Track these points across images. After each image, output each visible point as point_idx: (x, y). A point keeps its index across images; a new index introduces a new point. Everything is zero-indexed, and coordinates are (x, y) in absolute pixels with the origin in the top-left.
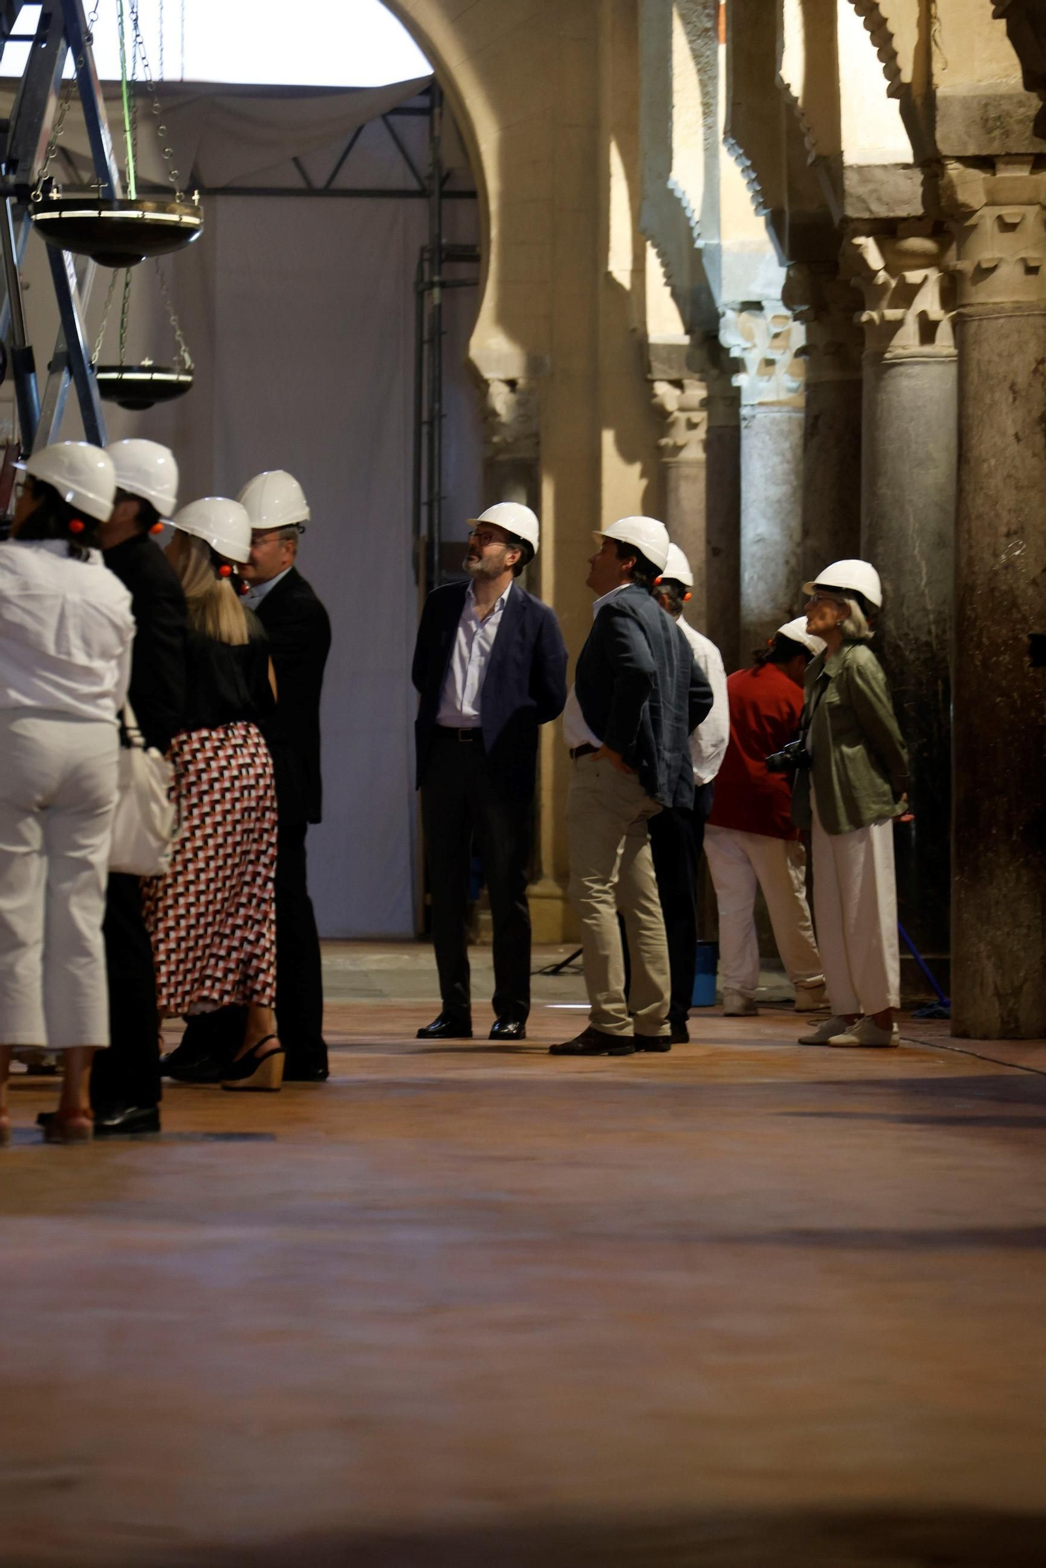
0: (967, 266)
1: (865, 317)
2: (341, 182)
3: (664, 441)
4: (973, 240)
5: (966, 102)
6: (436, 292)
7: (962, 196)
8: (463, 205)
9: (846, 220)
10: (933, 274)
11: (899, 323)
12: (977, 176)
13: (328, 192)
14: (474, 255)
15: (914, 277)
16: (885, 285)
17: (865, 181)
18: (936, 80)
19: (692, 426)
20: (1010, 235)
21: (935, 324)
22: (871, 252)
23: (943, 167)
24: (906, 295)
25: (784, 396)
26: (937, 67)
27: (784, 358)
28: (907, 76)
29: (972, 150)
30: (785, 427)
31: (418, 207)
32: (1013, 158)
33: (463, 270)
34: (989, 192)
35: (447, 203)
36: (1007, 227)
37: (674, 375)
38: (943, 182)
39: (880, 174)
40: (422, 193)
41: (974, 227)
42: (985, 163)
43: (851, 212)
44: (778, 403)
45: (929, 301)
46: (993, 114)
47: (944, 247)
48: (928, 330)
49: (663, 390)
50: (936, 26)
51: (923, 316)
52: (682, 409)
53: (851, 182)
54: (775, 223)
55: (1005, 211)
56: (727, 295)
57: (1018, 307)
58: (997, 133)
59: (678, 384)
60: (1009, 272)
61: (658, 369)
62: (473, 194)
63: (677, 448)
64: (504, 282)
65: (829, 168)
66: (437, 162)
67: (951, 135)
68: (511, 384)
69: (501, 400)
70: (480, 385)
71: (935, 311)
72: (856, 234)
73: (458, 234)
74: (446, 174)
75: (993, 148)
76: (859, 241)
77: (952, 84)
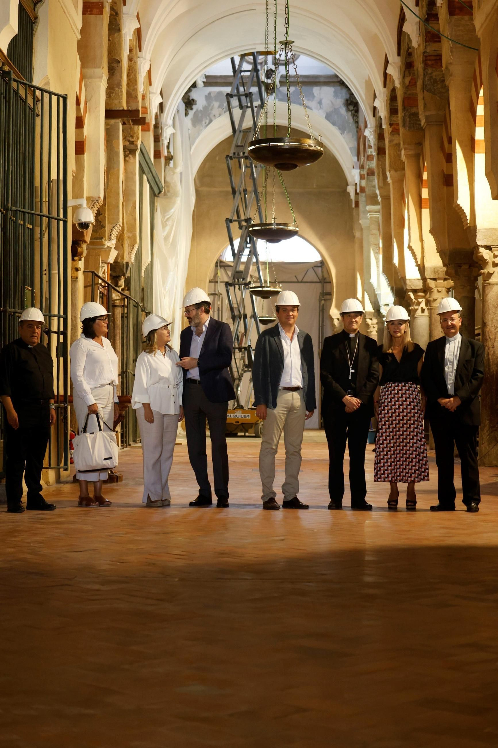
0: (431, 299)
1: (411, 308)
2: (304, 280)
3: (368, 330)
4: (432, 294)
5: (431, 268)
6: (323, 301)
7: (430, 286)
8: (328, 285)
9: (407, 289)
10: (424, 300)
11: (417, 309)
12: (433, 282)
13: (301, 282)
14: (330, 294)
15: (420, 300)
16: (415, 302)
17: (410, 282)
18: (425, 264)
19: (374, 327)
20: (439, 293)
21: (424, 309)
22: (412, 295)
23: (426, 280)
24: (419, 304)
26: (425, 261)
29: (432, 277)
31: (319, 285)
32: (440, 279)
33: (328, 297)
34: (436, 285)
35: (325, 284)
36: (439, 292)
37: (370, 318)
38: (427, 283)
39: (413, 281)
40: (320, 282)
41: (433, 292)
42: (435, 279)
43: (408, 288)
45: (423, 305)
46: (436, 270)
47: (426, 295)
48: (423, 311)
49: (368, 321)
50: (424, 254)
51: (422, 308)
52: (372, 324)
53: (408, 282)
54: (392, 289)
55: (439, 289)
56: (382, 303)
58: (437, 274)
59: (371, 319)
61: (368, 317)
62: (330, 282)
63: (371, 332)
64: (336, 299)
65: (403, 279)
66: (323, 276)
67: (428, 274)
68: (338, 319)
69: (336, 322)
70: (332, 319)
71: (424, 307)
72: (409, 292)
73: (328, 290)
74: (325, 279)
75: (436, 277)
76: (409, 293)
77: (427, 264)
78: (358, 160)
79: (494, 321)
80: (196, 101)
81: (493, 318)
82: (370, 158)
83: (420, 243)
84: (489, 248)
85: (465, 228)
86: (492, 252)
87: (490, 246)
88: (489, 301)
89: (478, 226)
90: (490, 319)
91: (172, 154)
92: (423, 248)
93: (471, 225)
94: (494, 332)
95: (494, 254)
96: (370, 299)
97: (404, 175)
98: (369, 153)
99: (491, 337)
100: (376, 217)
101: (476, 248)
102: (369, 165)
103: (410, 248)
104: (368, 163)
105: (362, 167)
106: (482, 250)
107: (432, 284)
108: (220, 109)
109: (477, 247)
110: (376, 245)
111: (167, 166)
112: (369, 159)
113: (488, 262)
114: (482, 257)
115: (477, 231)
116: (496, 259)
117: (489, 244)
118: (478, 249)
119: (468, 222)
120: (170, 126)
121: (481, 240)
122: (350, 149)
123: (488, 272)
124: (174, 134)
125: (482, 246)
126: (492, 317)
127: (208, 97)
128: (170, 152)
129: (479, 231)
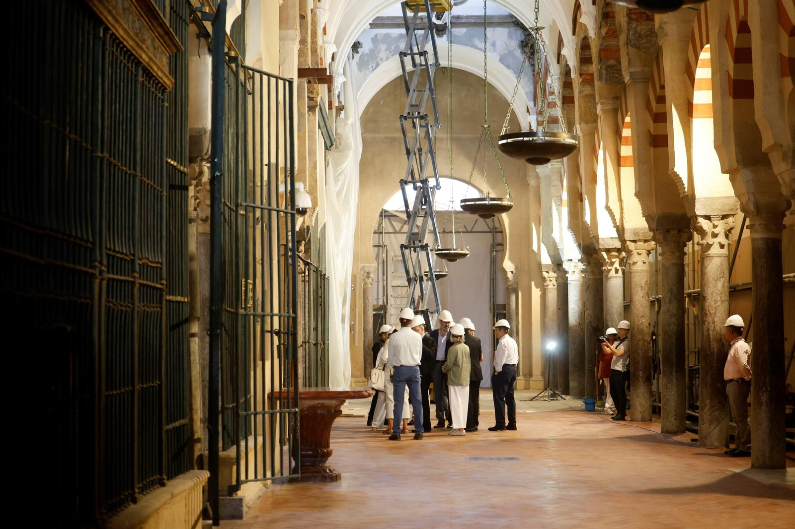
0: (631, 262)
1: (603, 268)
2: (473, 230)
3: (545, 284)
4: (632, 257)
5: (630, 229)
6: (495, 252)
7: (630, 248)
8: (499, 235)
9: (600, 249)
10: (618, 260)
11: (611, 270)
12: (633, 244)
13: (471, 232)
14: (502, 244)
15: (614, 260)
16: (608, 262)
17: (603, 241)
18: (624, 225)
19: (551, 281)
20: (640, 256)
21: (618, 270)
22: (604, 254)
23: (626, 242)
24: (612, 264)
25: (577, 279)
26: (624, 222)
27: (577, 271)
28: (618, 224)
29: (632, 239)
30: (577, 285)
31: (490, 235)
32: (640, 240)
33: (499, 248)
34: (635, 247)
35: (496, 234)
36: (639, 254)
37: (547, 271)
38: (626, 245)
39: (606, 239)
40: (490, 232)
41: (632, 254)
42: (635, 241)
43: (601, 247)
44: (576, 280)
45: (617, 265)
46: (636, 232)
47: (620, 254)
48: (617, 271)
49: (545, 274)
50: (624, 214)
51: (616, 268)
52: (548, 277)
53: (600, 241)
54: (579, 246)
55: (638, 251)
56: (565, 258)
57: (642, 270)
58: (637, 236)
59: (548, 272)
60: (640, 263)
61: (543, 269)
62: (502, 232)
63: (548, 285)
64: (510, 251)
65: (596, 238)
66: (494, 226)
67: (628, 236)
68: (512, 272)
69: (510, 275)
70: (505, 272)
71: (618, 267)
72: (602, 251)
73: (499, 240)
74: (496, 228)
75: (636, 239)
76: (602, 253)
77: (628, 226)
78: (535, 106)
79: (714, 295)
80: (362, 44)
81: (713, 291)
82: (552, 105)
83: (618, 203)
84: (708, 218)
85: (681, 196)
86: (711, 222)
87: (710, 216)
88: (708, 274)
89: (698, 195)
90: (710, 293)
91: (343, 103)
92: (622, 209)
93: (689, 194)
94: (714, 306)
95: (714, 224)
96: (548, 252)
97: (597, 128)
98: (550, 100)
99: (712, 312)
100: (557, 168)
101: (694, 218)
102: (550, 113)
103: (608, 208)
104: (549, 110)
105: (540, 113)
106: (700, 220)
107: (631, 246)
108: (388, 52)
109: (696, 216)
110: (558, 197)
111: (338, 117)
112: (550, 106)
113: (707, 233)
114: (701, 227)
115: (696, 201)
116: (715, 229)
117: (708, 214)
118: (697, 219)
119: (686, 190)
120: (341, 75)
121: (699, 210)
122: (526, 93)
123: (708, 243)
124: (344, 83)
125: (701, 216)
126: (711, 290)
127: (375, 40)
128: (341, 102)
129: (698, 201)
